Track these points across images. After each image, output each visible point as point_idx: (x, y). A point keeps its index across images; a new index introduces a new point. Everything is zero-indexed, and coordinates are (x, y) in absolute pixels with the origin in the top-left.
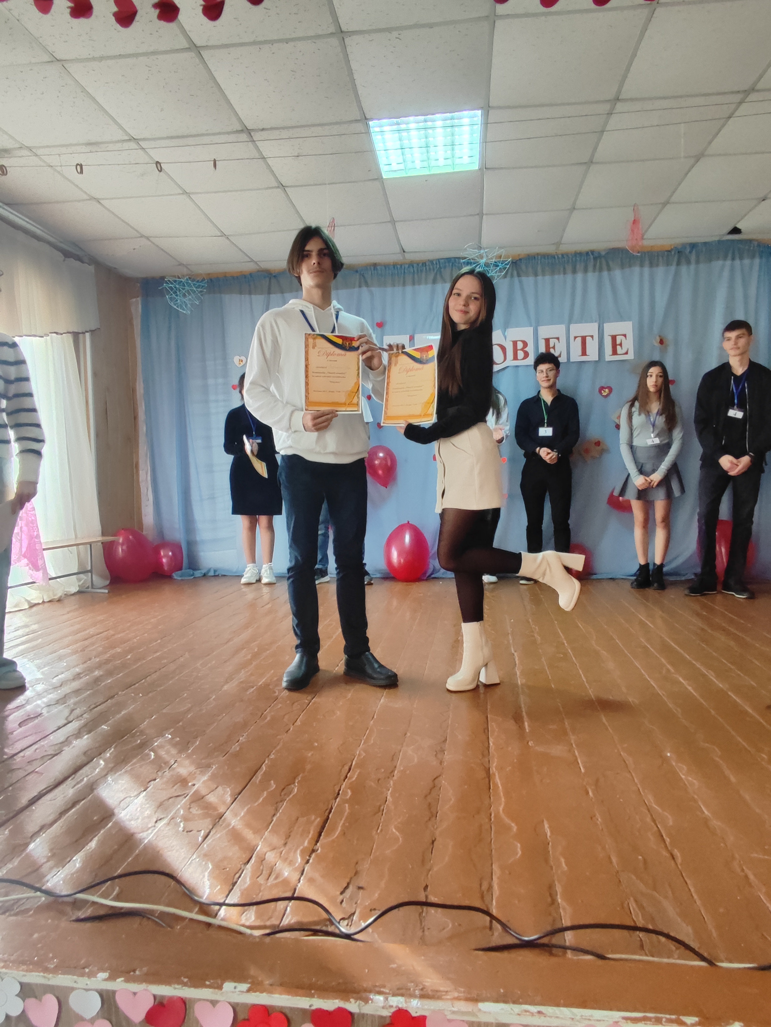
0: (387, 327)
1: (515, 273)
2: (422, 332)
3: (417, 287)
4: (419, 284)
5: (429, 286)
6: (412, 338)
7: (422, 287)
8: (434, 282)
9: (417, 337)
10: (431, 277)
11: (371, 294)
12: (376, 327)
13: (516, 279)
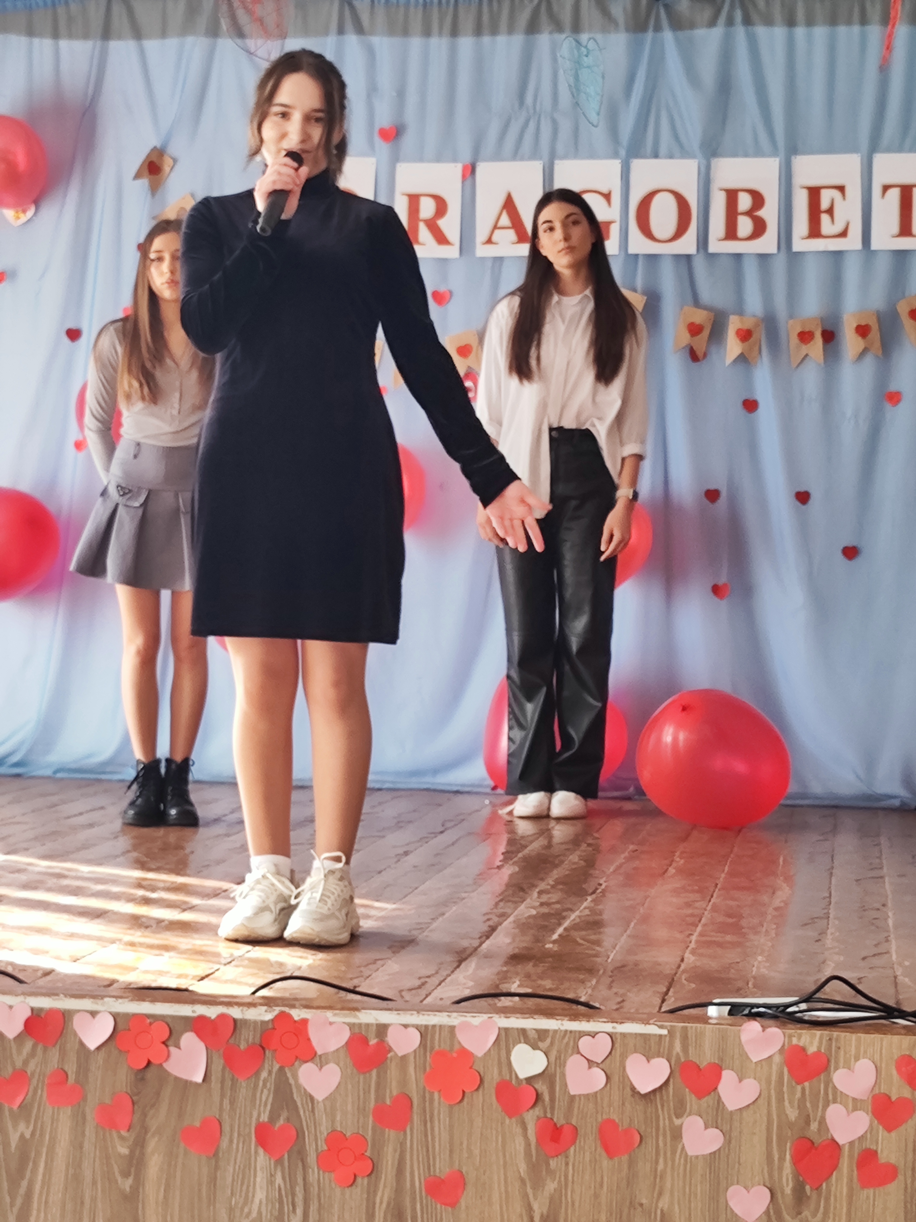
0: (408, 140)
1: (738, 15)
2: (497, 156)
3: (486, 39)
4: (494, 31)
5: (518, 39)
6: (470, 171)
7: (501, 39)
8: (532, 28)
9: (482, 169)
10: (524, 17)
11: (371, 53)
12: (377, 140)
13: (740, 31)
